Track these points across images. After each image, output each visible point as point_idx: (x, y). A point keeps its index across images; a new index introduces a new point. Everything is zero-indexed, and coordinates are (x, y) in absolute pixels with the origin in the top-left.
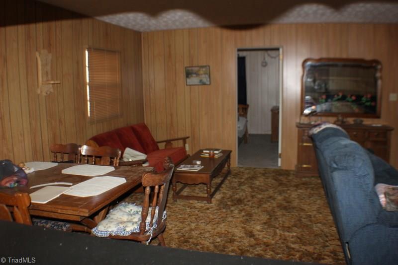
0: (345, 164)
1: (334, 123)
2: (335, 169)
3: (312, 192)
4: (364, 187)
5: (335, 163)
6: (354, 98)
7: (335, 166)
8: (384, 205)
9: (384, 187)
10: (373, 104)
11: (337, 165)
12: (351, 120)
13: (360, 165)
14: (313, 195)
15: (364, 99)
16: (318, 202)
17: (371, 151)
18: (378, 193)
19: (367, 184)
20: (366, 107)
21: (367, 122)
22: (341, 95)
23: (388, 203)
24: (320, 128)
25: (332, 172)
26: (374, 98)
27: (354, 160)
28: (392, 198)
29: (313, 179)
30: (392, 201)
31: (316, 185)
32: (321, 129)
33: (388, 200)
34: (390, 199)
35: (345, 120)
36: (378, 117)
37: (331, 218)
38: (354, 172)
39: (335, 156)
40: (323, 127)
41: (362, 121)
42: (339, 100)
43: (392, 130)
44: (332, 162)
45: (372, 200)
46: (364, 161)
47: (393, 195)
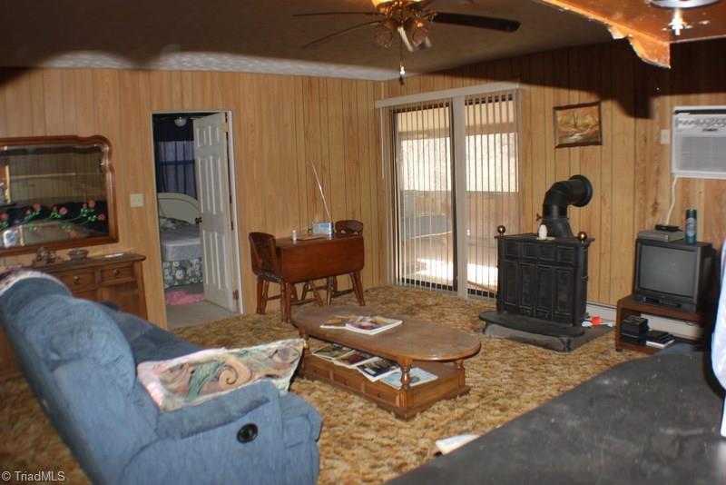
0: (74, 349)
1: (33, 268)
2: (56, 364)
3: (15, 412)
4: (119, 381)
5: (54, 350)
6: (64, 211)
7: (54, 357)
8: (160, 403)
9: (151, 367)
10: (101, 217)
11: (59, 354)
12: (64, 255)
13: (103, 343)
14: (17, 418)
15: (84, 211)
16: (32, 428)
17: (111, 305)
18: (144, 383)
19: (124, 375)
20: (91, 225)
21: (96, 252)
22: (38, 209)
23: (167, 397)
24: (7, 283)
25: (52, 370)
26: (102, 206)
27: (91, 336)
28: (174, 386)
29: (9, 384)
30: (175, 392)
31: (19, 395)
32: (11, 285)
33: (167, 393)
34: (171, 390)
35: (53, 256)
36: (115, 240)
37: (66, 452)
38: (94, 359)
39: (52, 338)
40: (14, 280)
41: (86, 252)
42: (35, 219)
43: (144, 259)
44: (48, 351)
45: (139, 401)
46: (108, 333)
47: (173, 381)
